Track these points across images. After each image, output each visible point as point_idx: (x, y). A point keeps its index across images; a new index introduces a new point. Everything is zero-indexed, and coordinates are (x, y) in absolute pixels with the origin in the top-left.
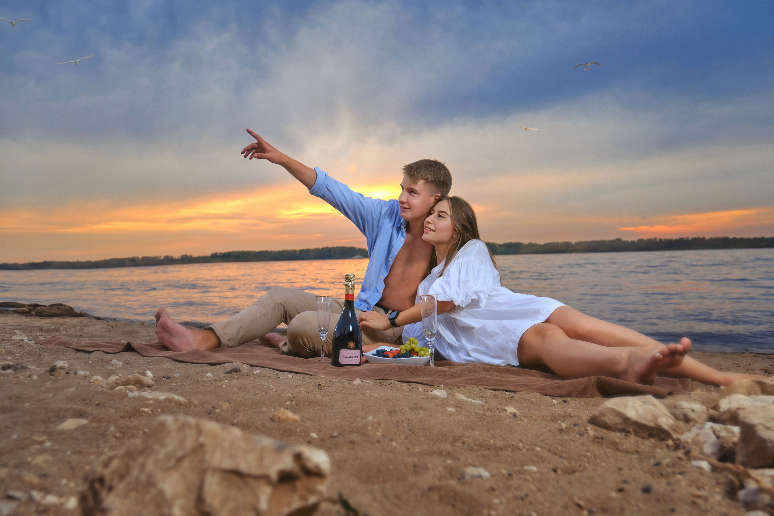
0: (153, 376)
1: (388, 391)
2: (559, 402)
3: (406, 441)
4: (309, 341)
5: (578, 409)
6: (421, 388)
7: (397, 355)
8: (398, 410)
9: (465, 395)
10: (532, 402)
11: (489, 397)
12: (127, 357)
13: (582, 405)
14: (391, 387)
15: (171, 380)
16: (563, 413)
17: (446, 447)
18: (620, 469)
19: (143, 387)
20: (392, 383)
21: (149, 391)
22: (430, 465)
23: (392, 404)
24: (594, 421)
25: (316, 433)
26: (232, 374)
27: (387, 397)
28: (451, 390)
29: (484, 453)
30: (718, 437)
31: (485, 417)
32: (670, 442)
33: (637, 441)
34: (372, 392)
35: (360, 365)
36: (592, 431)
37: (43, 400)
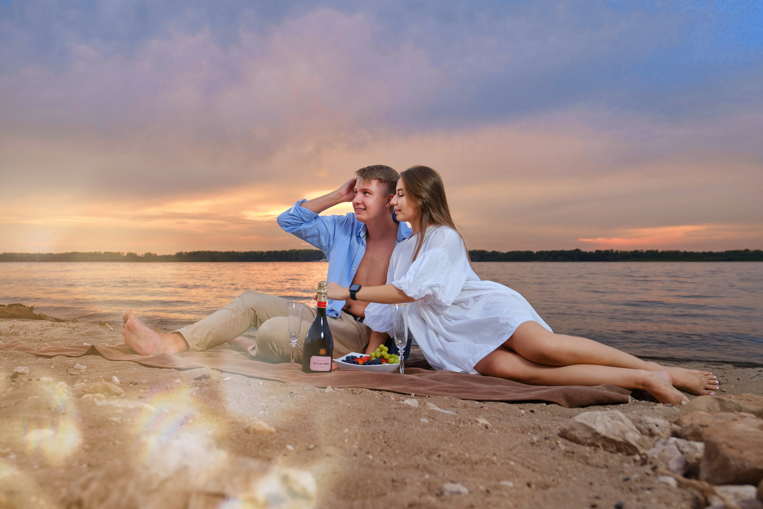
0: (120, 381)
1: (360, 400)
2: (527, 412)
3: (382, 454)
4: (278, 346)
5: (545, 419)
6: (393, 397)
7: (367, 362)
8: (372, 421)
9: (436, 405)
10: (501, 412)
11: (459, 406)
12: (91, 361)
13: (548, 415)
14: (363, 396)
15: (139, 386)
16: (533, 425)
17: (422, 460)
18: (591, 484)
19: (112, 395)
20: (364, 391)
21: (118, 400)
22: (408, 480)
23: (366, 414)
24: (563, 435)
25: (292, 445)
26: (201, 380)
27: (360, 406)
28: (422, 399)
29: (460, 467)
30: (682, 453)
31: (458, 429)
32: (637, 457)
33: (606, 456)
34: (345, 402)
35: (330, 371)
36: (563, 445)
37: (5, 407)
